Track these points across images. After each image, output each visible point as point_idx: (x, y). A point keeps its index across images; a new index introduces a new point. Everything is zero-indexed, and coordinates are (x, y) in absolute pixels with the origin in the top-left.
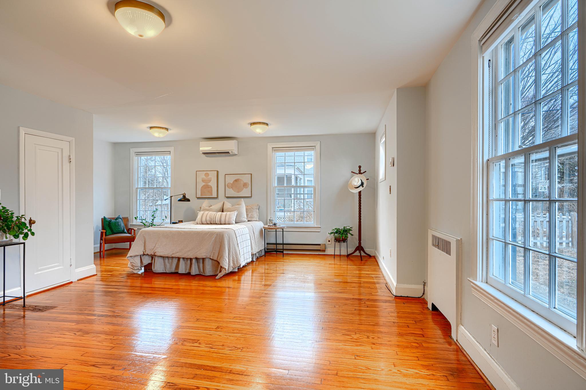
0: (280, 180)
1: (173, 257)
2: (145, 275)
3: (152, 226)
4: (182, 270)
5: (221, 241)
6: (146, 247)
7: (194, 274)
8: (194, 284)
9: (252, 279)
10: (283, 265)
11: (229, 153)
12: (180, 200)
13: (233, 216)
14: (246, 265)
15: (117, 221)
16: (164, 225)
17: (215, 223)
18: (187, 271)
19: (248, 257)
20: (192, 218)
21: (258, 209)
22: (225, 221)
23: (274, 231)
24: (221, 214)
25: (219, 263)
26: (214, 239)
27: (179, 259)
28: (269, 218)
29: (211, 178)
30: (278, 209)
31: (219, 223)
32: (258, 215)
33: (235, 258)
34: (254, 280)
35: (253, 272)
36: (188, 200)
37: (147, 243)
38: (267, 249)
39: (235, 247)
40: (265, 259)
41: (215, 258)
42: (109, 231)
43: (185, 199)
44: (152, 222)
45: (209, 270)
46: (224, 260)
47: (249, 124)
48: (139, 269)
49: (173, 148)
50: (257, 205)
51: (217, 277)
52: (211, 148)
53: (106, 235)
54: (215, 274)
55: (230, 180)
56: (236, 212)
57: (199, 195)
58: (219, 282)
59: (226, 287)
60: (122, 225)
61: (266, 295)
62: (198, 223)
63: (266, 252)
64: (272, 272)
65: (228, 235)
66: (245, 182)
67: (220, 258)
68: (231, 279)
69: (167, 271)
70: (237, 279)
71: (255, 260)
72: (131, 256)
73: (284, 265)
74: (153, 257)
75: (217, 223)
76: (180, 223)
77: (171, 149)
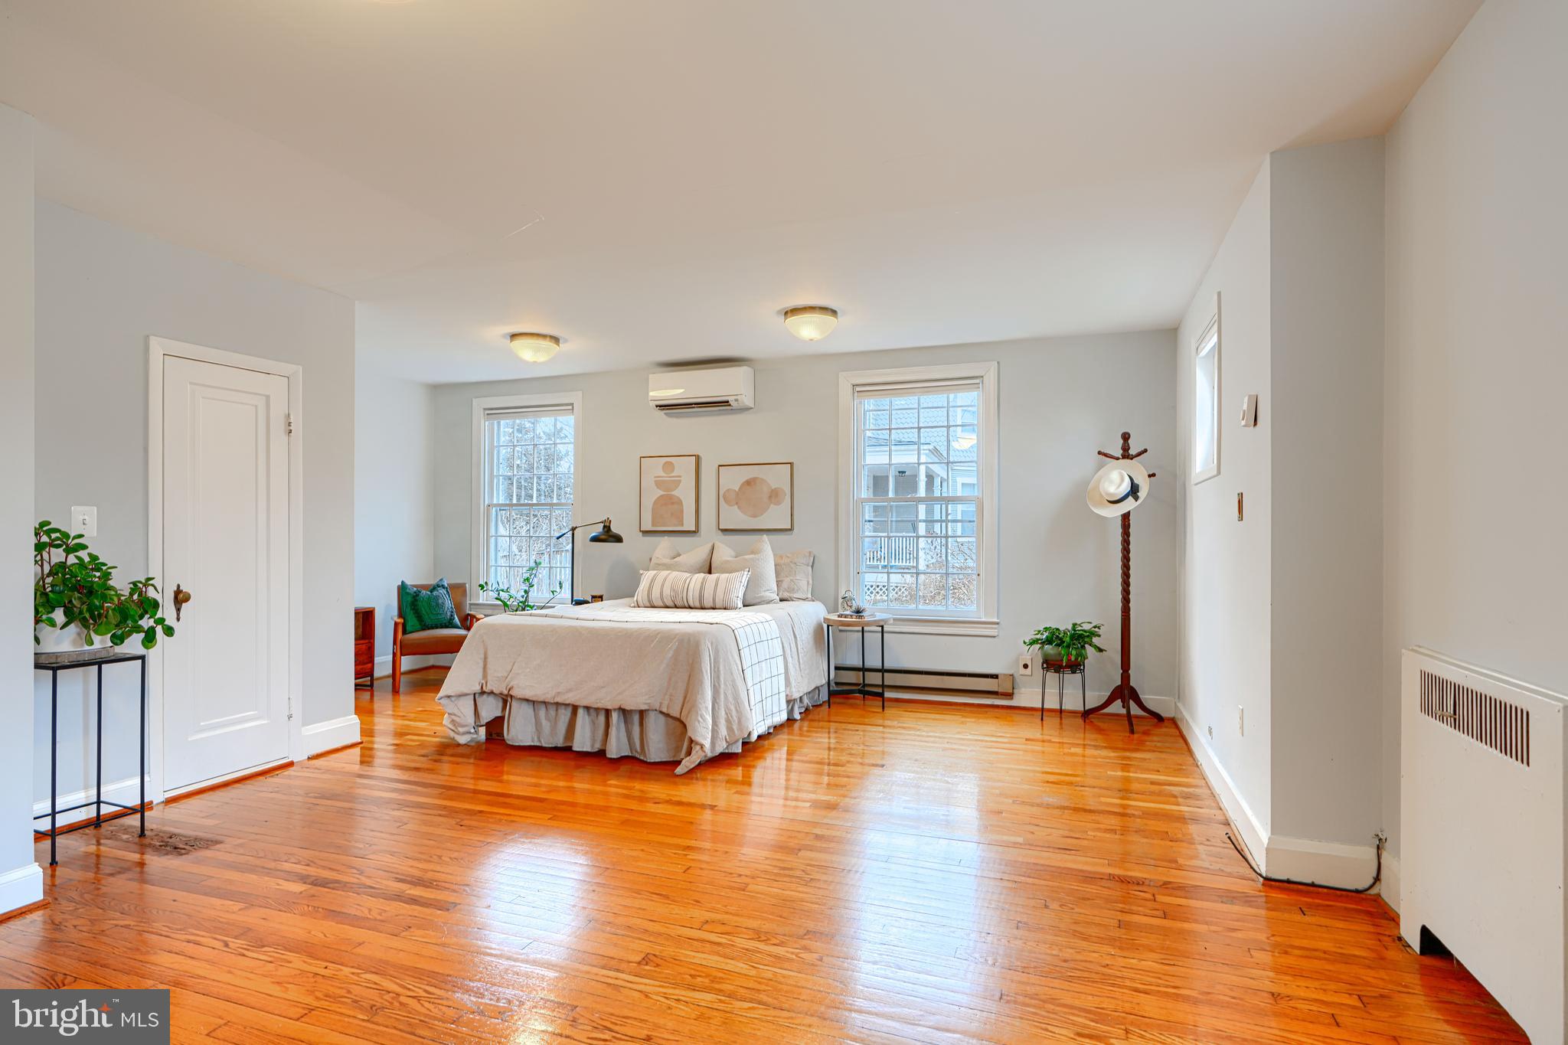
0: (879, 483)
1: (557, 704)
2: (487, 749)
3: (523, 609)
4: (584, 739)
5: (691, 662)
6: (490, 672)
7: (614, 756)
8: (615, 787)
9: (787, 780)
10: (881, 735)
11: (730, 405)
12: (595, 539)
13: (737, 585)
14: (771, 731)
15: (435, 593)
16: (554, 607)
17: (686, 605)
18: (597, 747)
19: (776, 709)
20: (624, 588)
21: (812, 567)
22: (714, 600)
23: (858, 631)
24: (704, 578)
25: (685, 726)
26: (670, 655)
27: (575, 708)
28: (842, 593)
29: (680, 477)
31: (698, 605)
32: (811, 582)
33: (734, 713)
34: (792, 784)
35: (790, 757)
36: (618, 539)
37: (490, 659)
38: (837, 684)
39: (734, 681)
40: (829, 715)
41: (675, 713)
42: (412, 621)
43: (608, 536)
44: (523, 597)
45: (657, 750)
46: (700, 719)
47: (779, 312)
48: (470, 733)
49: (581, 393)
50: (807, 554)
51: (679, 770)
52: (682, 390)
53: (404, 632)
54: (674, 760)
55: (733, 480)
56: (746, 573)
57: (647, 525)
58: (683, 784)
59: (703, 806)
60: (448, 604)
62: (641, 604)
63: (831, 694)
64: (847, 758)
65: (712, 644)
66: (773, 487)
67: (689, 712)
68: (721, 777)
69: (543, 742)
70: (740, 779)
71: (797, 716)
72: (449, 697)
73: (885, 736)
74: (506, 699)
75: (692, 605)
76: (595, 601)
77: (575, 398)
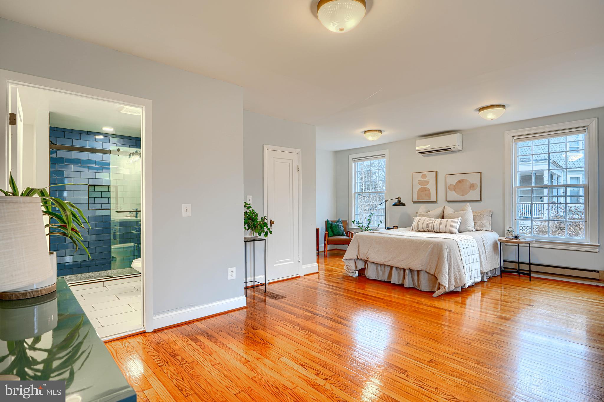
0: (525, 179)
1: (385, 265)
2: (359, 279)
3: (367, 230)
4: (395, 279)
5: (439, 253)
6: (360, 252)
7: (407, 287)
8: (408, 298)
9: (481, 305)
10: (529, 292)
11: (451, 150)
12: (395, 205)
13: (456, 223)
14: (474, 285)
15: (337, 224)
16: (379, 230)
17: (433, 231)
18: (400, 282)
19: (476, 276)
20: (407, 224)
21: (491, 217)
22: (446, 229)
23: (516, 246)
24: (441, 221)
25: (437, 278)
26: (430, 249)
27: (391, 267)
28: (507, 228)
29: (429, 180)
30: (521, 216)
31: (438, 231)
32: (491, 223)
33: (458, 275)
34: (484, 306)
35: (483, 296)
36: (404, 205)
37: (360, 247)
38: (504, 268)
39: (457, 262)
40: (501, 281)
41: (433, 273)
42: (331, 233)
43: (399, 203)
44: (367, 226)
45: (424, 286)
46: (444, 276)
47: (476, 110)
48: (354, 273)
49: (388, 150)
50: (489, 211)
51: (434, 295)
52: (429, 146)
53: (328, 237)
54: (432, 291)
55: (453, 181)
56: (460, 219)
57: (415, 200)
58: (436, 301)
59: (446, 310)
60: (342, 228)
61: (503, 333)
62: (414, 230)
63: (502, 272)
64: (511, 300)
65: (448, 247)
66: (472, 183)
67: (439, 273)
68: (452, 300)
69: (379, 278)
70: (461, 302)
71: (486, 280)
72: (346, 259)
73: (532, 293)
74: (366, 262)
75: (436, 231)
76: (395, 228)
77: (386, 152)
